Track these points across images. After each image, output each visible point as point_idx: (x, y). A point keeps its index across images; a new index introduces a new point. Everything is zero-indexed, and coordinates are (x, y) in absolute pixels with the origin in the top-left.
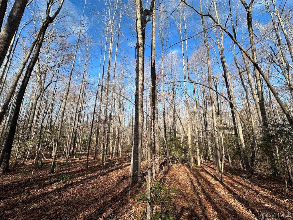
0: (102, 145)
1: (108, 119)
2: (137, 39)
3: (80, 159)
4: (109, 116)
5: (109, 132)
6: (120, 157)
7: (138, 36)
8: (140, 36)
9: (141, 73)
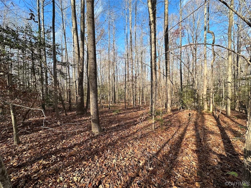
0: (132, 96)
1: (134, 79)
2: (149, 18)
3: (120, 105)
4: (134, 76)
5: (136, 87)
6: (145, 104)
7: (150, 16)
8: (151, 15)
9: (154, 45)
